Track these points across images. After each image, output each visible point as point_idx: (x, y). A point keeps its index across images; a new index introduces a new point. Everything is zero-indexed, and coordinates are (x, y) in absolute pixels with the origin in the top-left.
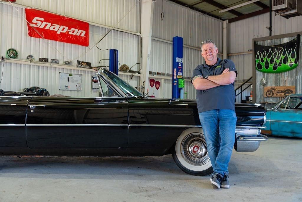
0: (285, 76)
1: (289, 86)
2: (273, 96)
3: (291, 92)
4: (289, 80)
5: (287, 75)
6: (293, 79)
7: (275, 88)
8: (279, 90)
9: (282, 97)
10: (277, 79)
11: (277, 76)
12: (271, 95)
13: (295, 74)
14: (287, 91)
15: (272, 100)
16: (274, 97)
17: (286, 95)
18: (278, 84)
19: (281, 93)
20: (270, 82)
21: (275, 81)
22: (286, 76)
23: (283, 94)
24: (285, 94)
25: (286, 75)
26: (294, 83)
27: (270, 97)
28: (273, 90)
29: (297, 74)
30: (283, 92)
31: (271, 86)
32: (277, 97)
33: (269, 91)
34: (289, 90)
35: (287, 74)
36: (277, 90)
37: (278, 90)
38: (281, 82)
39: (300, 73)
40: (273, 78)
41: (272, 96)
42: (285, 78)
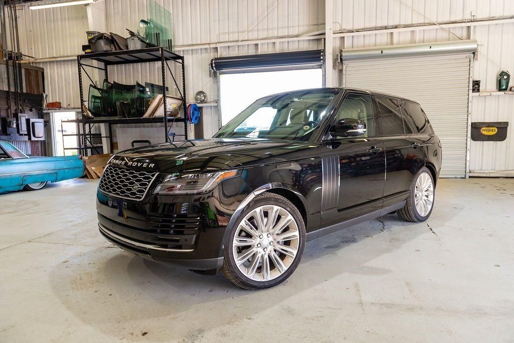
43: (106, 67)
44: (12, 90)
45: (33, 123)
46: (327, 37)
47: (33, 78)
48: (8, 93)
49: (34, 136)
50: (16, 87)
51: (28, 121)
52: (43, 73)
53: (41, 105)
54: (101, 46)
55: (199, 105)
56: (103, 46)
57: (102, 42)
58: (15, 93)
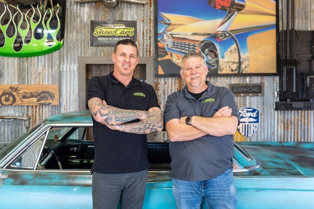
0: (38, 64)
1: (46, 83)
2: (14, 104)
3: (51, 96)
4: (47, 73)
5: (43, 63)
6: (53, 72)
7: (19, 87)
8: (26, 93)
9: (32, 106)
10: (21, 69)
11: (21, 63)
12: (10, 103)
13: (58, 62)
14: (43, 95)
15: (12, 112)
16: (16, 106)
17: (40, 102)
18: (24, 79)
19: (31, 99)
20: (8, 76)
21: (18, 74)
22: (40, 64)
23: (35, 99)
24: (38, 100)
25: (41, 62)
26: (57, 78)
27: (8, 105)
28: (15, 91)
29: (62, 61)
30: (36, 97)
31: (10, 84)
32: (22, 106)
33: (7, 94)
34: (47, 92)
35: (43, 61)
36: (22, 91)
37: (26, 91)
38: (31, 76)
39: (67, 61)
40: (14, 66)
41: (12, 105)
42: (38, 68)
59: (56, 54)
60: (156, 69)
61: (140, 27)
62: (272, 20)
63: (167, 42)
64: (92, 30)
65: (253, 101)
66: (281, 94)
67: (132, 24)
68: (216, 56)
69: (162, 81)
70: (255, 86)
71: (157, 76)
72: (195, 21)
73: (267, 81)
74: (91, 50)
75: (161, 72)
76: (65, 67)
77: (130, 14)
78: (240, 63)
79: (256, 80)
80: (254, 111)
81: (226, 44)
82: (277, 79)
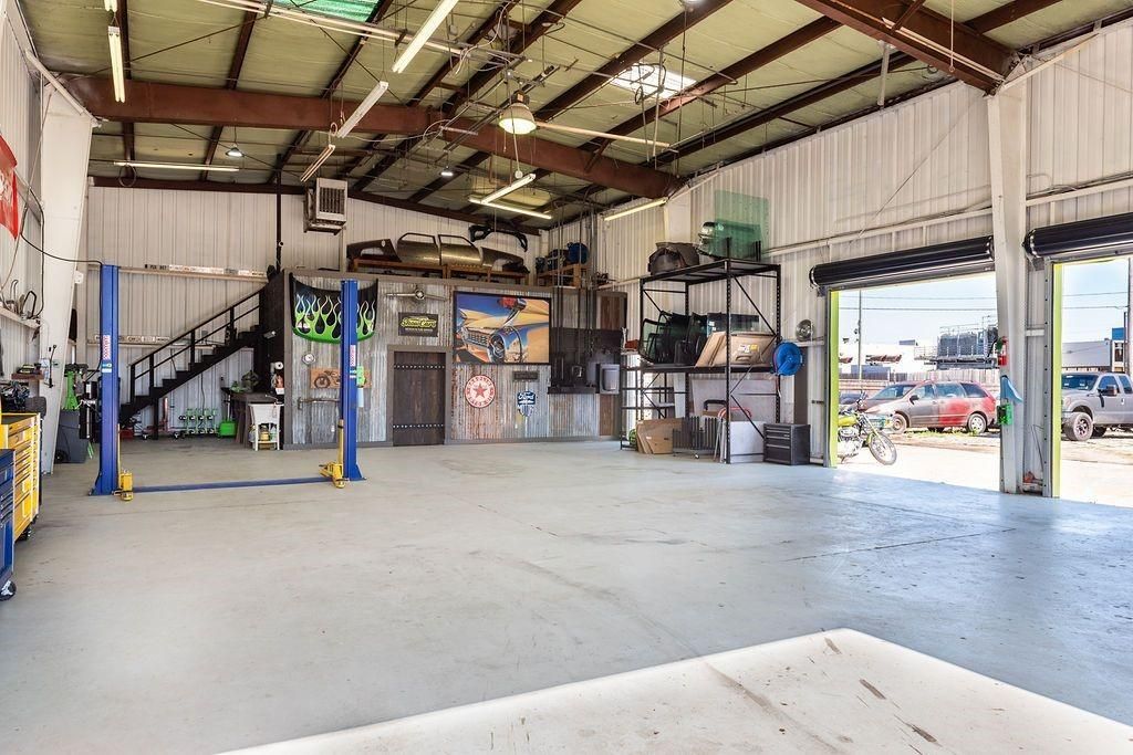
2: (329, 387)
7: (334, 371)
10: (335, 354)
11: (335, 349)
12: (324, 386)
13: (369, 348)
15: (325, 395)
16: (330, 389)
18: (338, 364)
20: (323, 361)
21: (332, 359)
27: (322, 389)
28: (330, 375)
29: (373, 349)
31: (325, 367)
32: (336, 389)
33: (322, 377)
36: (336, 375)
39: (378, 348)
40: (328, 352)
41: (326, 388)
43: (687, 289)
44: (583, 326)
45: (604, 370)
46: (995, 210)
47: (611, 309)
48: (576, 331)
49: (604, 389)
50: (587, 321)
51: (598, 366)
52: (626, 300)
53: (619, 345)
54: (663, 263)
55: (799, 344)
56: (666, 265)
57: (665, 258)
58: (587, 330)
59: (367, 341)
60: (454, 357)
61: (441, 320)
62: (546, 319)
63: (463, 334)
64: (400, 322)
65: (530, 386)
66: (552, 380)
67: (435, 317)
68: (503, 347)
69: (459, 368)
70: (533, 373)
71: (455, 363)
72: (486, 317)
73: (542, 368)
74: (399, 340)
75: (458, 360)
76: (375, 353)
77: (433, 308)
78: (521, 354)
79: (534, 368)
80: (531, 394)
81: (510, 338)
82: (549, 367)
